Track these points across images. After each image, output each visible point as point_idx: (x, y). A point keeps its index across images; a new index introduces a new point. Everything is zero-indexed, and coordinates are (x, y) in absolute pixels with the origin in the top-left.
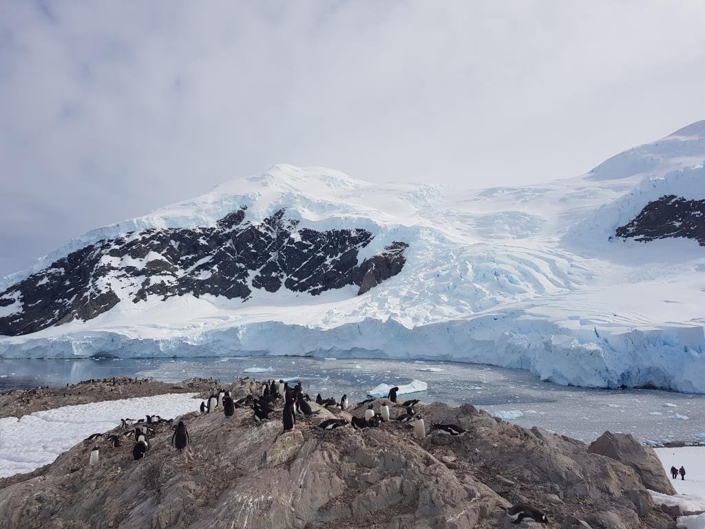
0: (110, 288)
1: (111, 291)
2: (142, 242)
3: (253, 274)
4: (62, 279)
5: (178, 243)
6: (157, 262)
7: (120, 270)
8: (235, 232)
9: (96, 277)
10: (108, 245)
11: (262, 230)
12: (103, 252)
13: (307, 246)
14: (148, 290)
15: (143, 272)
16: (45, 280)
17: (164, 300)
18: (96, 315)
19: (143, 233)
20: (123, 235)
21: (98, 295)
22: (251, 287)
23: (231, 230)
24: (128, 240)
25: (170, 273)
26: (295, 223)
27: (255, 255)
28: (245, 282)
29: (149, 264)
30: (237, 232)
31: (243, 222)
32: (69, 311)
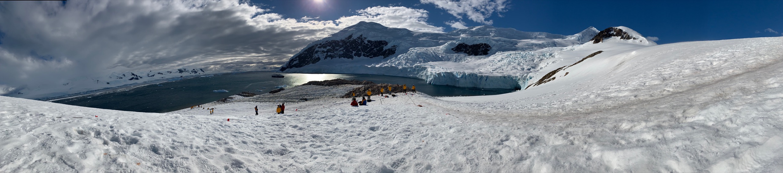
0: (318, 56)
2: (325, 44)
3: (354, 52)
4: (307, 54)
5: (335, 44)
6: (329, 49)
7: (321, 52)
8: (350, 41)
9: (315, 54)
10: (317, 45)
11: (357, 40)
13: (369, 45)
14: (327, 56)
15: (326, 52)
16: (303, 55)
17: (331, 59)
18: (315, 63)
19: (326, 42)
20: (321, 42)
21: (316, 58)
22: (353, 56)
25: (333, 52)
26: (365, 38)
27: (355, 47)
28: (352, 54)
29: (327, 50)
31: (352, 38)
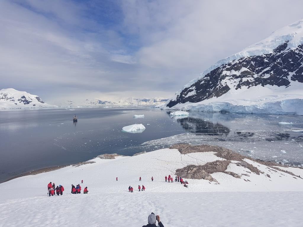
0: (226, 84)
1: (227, 85)
2: (238, 64)
3: (291, 74)
4: (209, 81)
5: (254, 62)
6: (245, 72)
7: (230, 76)
8: (282, 54)
9: (221, 80)
10: (225, 66)
11: (297, 52)
12: (223, 69)
14: (242, 84)
15: (240, 77)
16: (203, 82)
17: (248, 88)
18: (221, 95)
19: (240, 60)
20: (231, 62)
21: (222, 87)
22: (290, 81)
23: (280, 54)
24: (233, 64)
25: (251, 76)
27: (293, 65)
28: (287, 78)
29: (242, 73)
30: (284, 54)
31: (286, 49)
32: (211, 94)
